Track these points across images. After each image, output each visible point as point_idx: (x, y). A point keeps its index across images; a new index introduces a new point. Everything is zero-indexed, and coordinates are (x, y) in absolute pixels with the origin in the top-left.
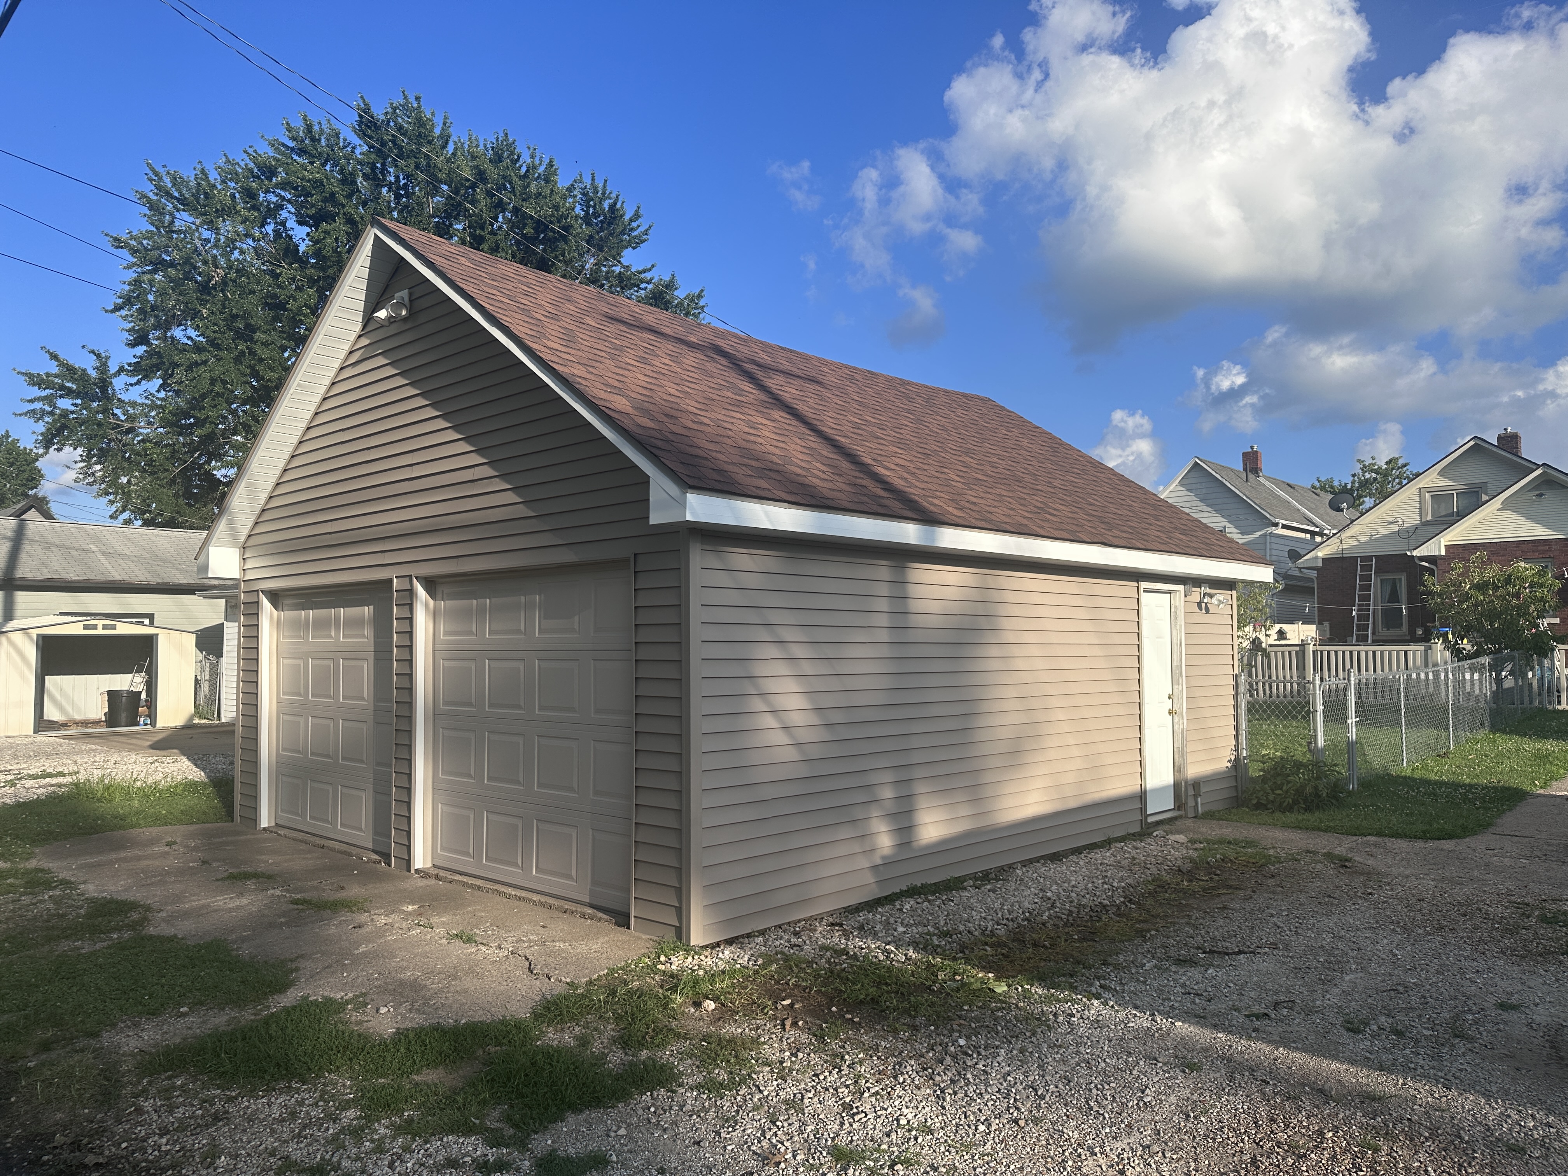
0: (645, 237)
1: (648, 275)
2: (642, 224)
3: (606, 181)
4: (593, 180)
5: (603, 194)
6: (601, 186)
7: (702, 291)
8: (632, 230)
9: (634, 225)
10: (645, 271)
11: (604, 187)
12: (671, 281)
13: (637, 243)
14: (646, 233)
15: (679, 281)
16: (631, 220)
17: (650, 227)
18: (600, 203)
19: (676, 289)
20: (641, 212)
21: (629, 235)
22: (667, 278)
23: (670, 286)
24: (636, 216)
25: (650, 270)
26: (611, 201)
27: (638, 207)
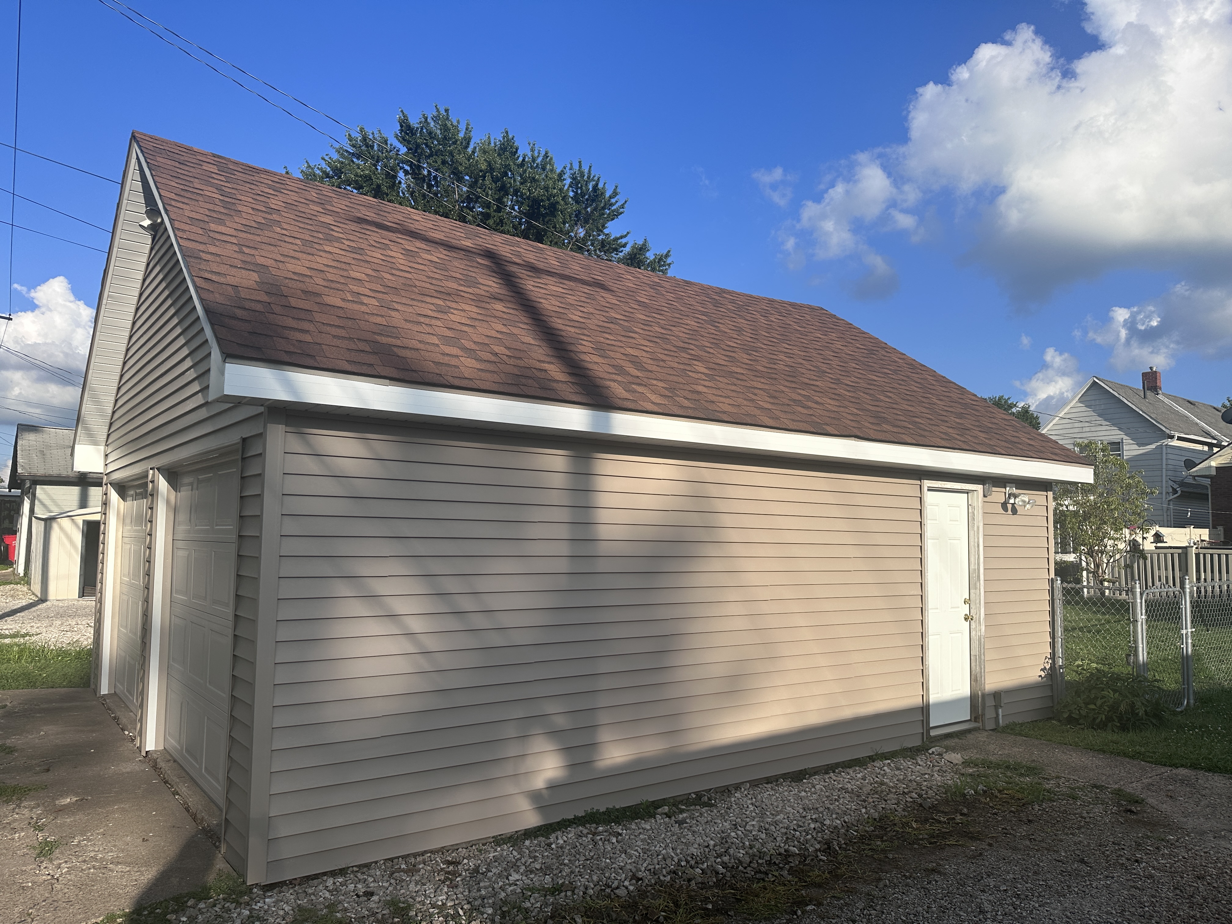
0: (621, 210)
1: (623, 241)
2: (619, 200)
3: (590, 167)
4: (580, 166)
5: (589, 177)
6: (586, 171)
7: (669, 251)
8: (612, 205)
9: (613, 201)
10: (622, 237)
11: (589, 172)
12: (644, 245)
13: (615, 215)
14: (622, 206)
15: (650, 245)
16: (610, 197)
17: (626, 202)
18: (586, 184)
19: (648, 250)
20: (618, 190)
21: (609, 209)
22: (640, 242)
23: (642, 249)
24: (615, 194)
25: (626, 236)
26: (594, 183)
27: (616, 187)
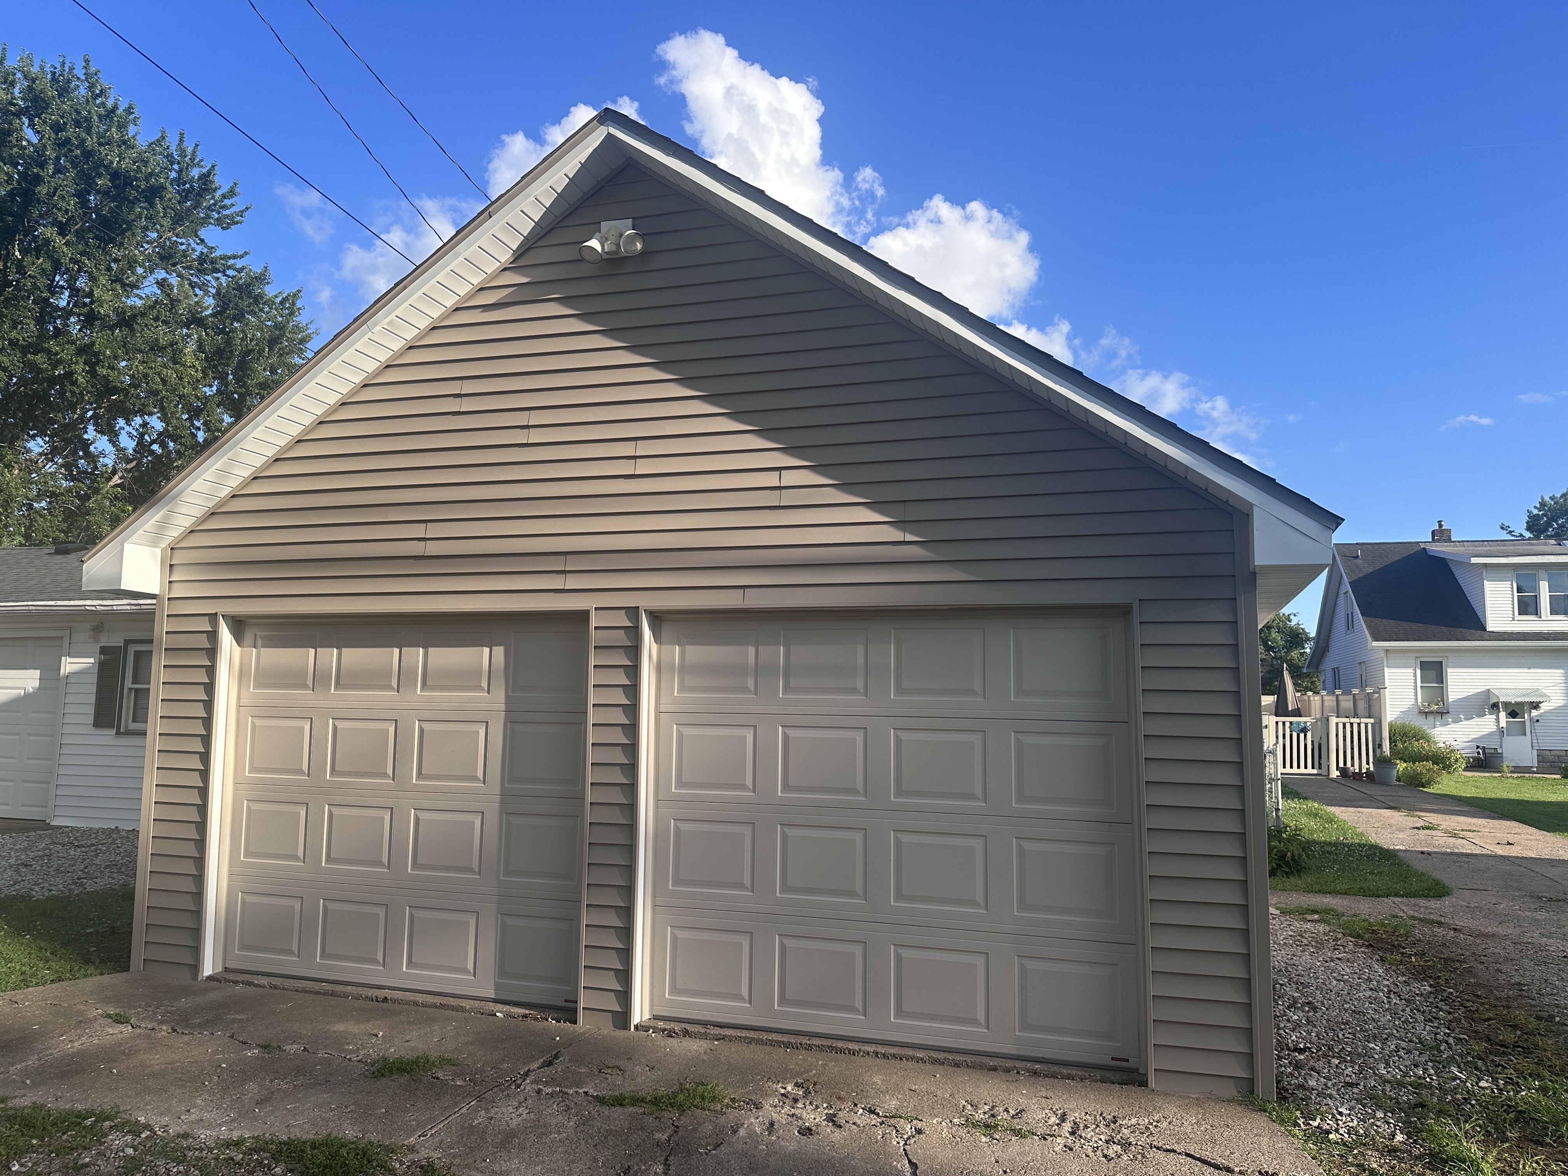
0: (239, 218)
1: (239, 263)
2: (237, 204)
3: (197, 145)
4: (181, 140)
5: (191, 159)
6: (189, 150)
7: (299, 291)
8: (224, 207)
9: (227, 202)
10: (235, 257)
11: (194, 152)
12: (263, 274)
13: (225, 223)
14: (241, 214)
15: (272, 274)
16: (224, 197)
17: (247, 209)
18: (187, 169)
19: (268, 283)
20: (237, 190)
21: (219, 213)
22: (258, 270)
23: (261, 279)
24: (232, 193)
25: (241, 257)
26: (204, 170)
27: (235, 184)
